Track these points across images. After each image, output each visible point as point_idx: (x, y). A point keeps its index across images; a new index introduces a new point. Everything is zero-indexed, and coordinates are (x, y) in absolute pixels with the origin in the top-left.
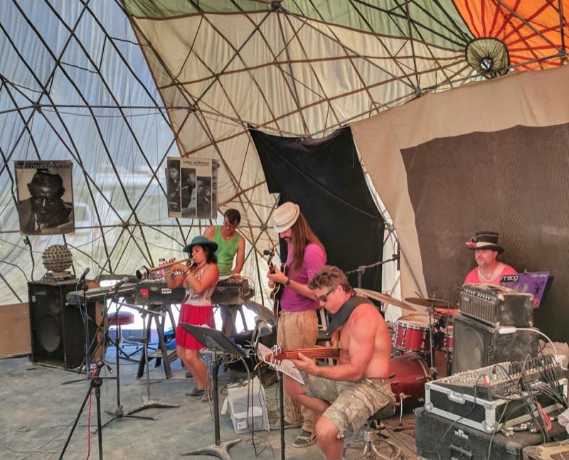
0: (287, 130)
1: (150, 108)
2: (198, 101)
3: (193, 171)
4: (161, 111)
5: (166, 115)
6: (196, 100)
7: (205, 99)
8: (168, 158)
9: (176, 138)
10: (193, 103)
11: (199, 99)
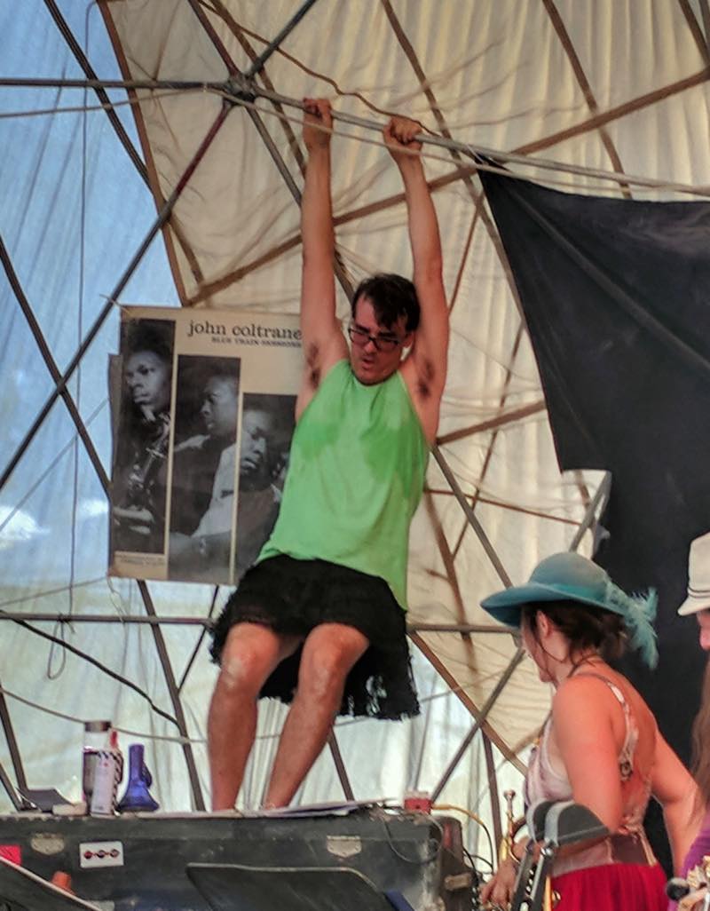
0: (653, 174)
1: (61, 84)
2: (268, 54)
3: (230, 368)
4: (104, 99)
5: (126, 115)
6: (260, 49)
7: (299, 43)
8: (125, 308)
9: (166, 221)
10: (244, 64)
11: (275, 46)
